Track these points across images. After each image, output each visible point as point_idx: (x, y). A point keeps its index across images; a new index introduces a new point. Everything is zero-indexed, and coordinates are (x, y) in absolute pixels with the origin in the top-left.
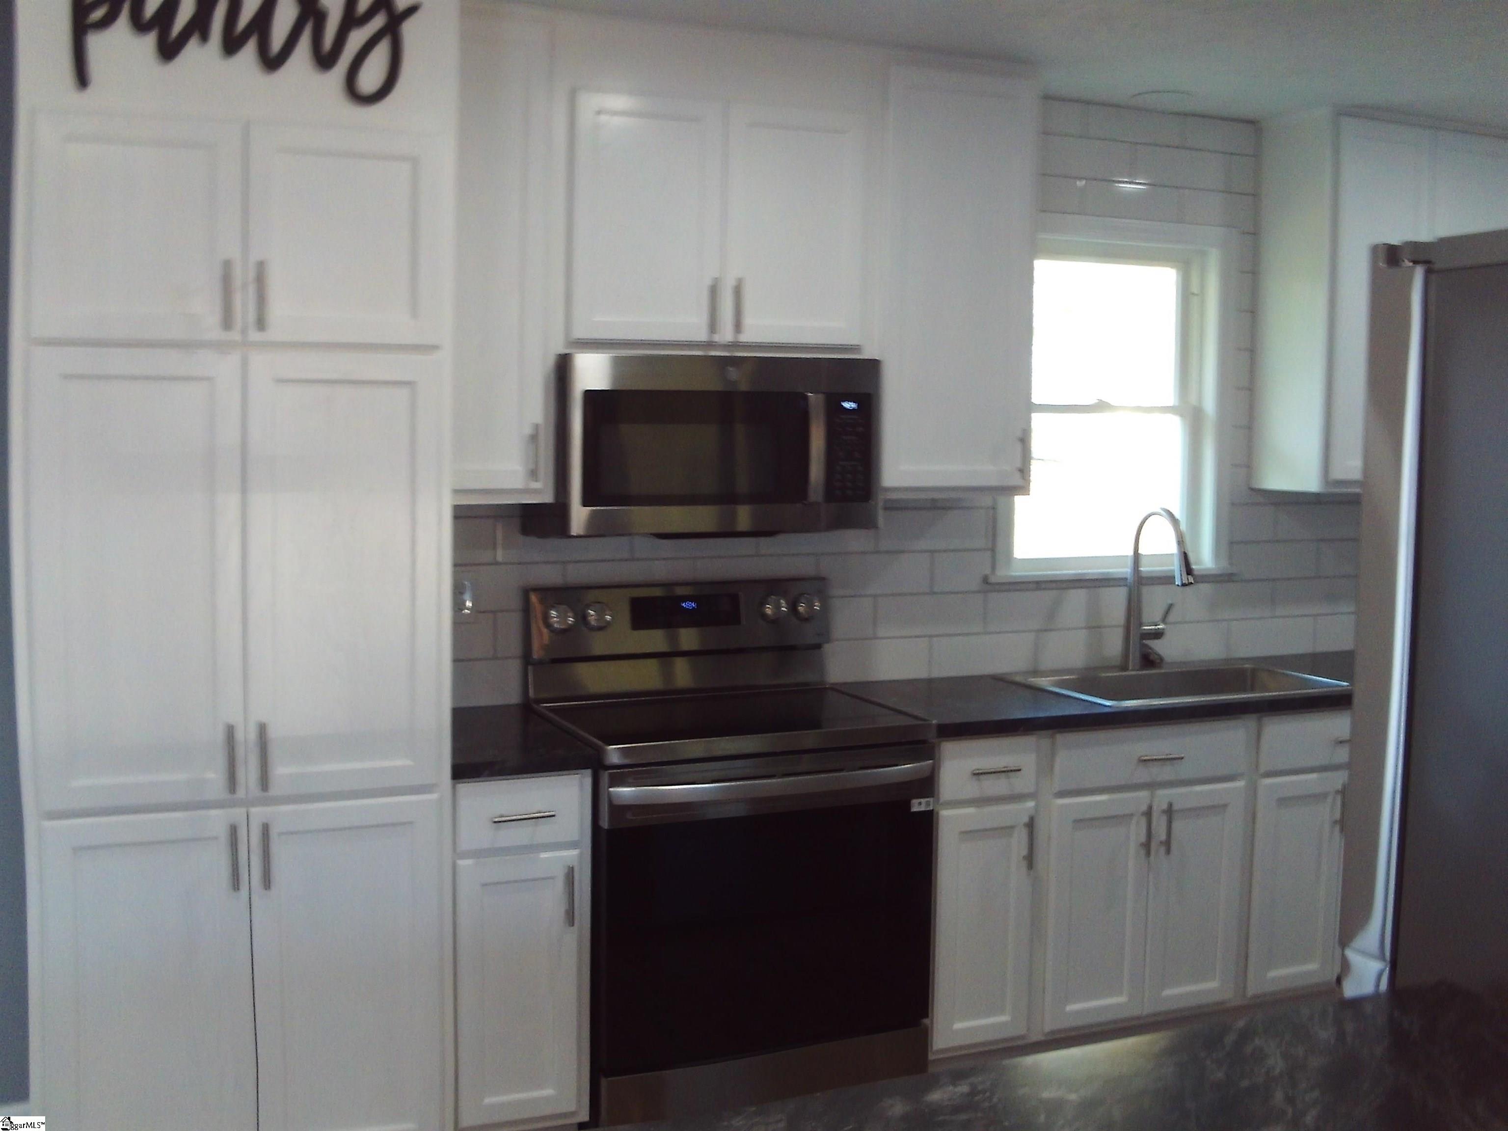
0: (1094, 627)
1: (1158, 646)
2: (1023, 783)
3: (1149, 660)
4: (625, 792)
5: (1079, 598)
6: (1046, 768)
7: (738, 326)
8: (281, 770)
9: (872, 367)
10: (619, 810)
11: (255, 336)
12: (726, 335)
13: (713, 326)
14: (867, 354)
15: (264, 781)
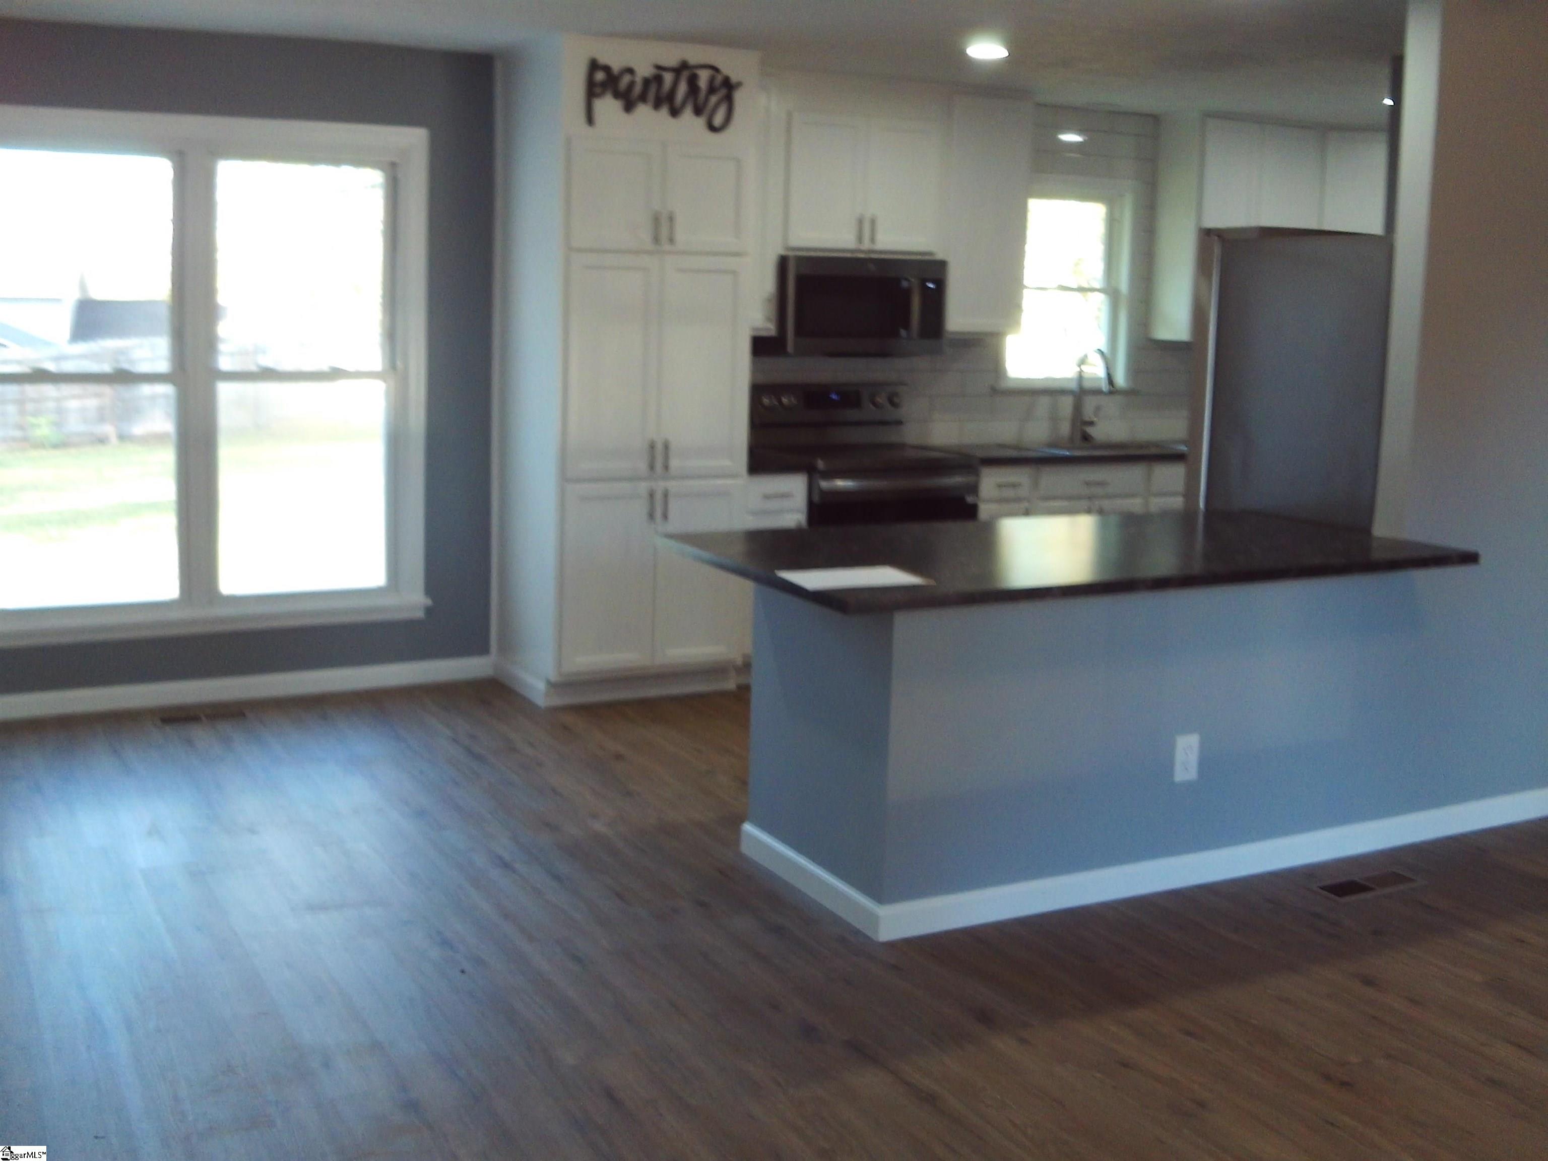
0: (1054, 419)
1: (1091, 431)
2: (1023, 492)
3: (1086, 438)
4: (824, 484)
5: (1045, 401)
6: (1035, 485)
7: (873, 240)
8: (674, 463)
9: (942, 265)
10: (824, 493)
11: (667, 247)
12: (866, 245)
13: (860, 239)
14: (940, 256)
15: (666, 467)
